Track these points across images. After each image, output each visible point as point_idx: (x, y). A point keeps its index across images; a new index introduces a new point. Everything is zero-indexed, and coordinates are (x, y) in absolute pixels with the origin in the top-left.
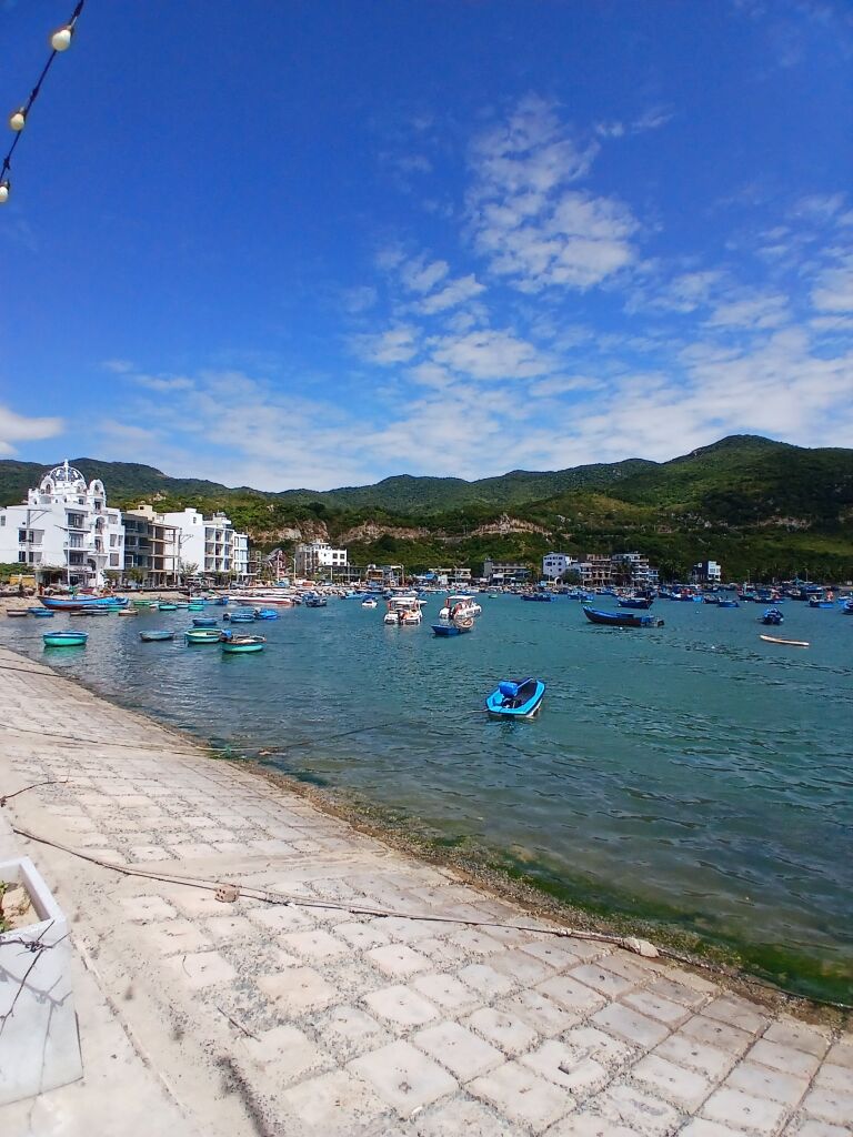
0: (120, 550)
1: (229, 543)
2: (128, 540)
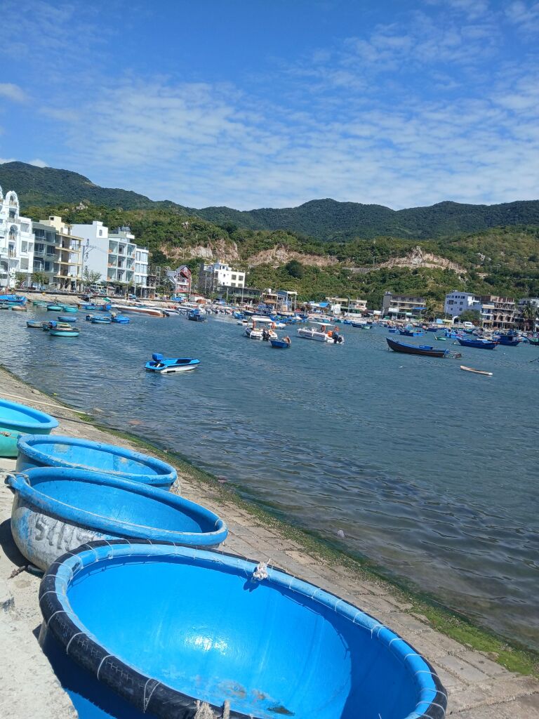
0: (31, 255)
1: (131, 257)
2: (38, 247)
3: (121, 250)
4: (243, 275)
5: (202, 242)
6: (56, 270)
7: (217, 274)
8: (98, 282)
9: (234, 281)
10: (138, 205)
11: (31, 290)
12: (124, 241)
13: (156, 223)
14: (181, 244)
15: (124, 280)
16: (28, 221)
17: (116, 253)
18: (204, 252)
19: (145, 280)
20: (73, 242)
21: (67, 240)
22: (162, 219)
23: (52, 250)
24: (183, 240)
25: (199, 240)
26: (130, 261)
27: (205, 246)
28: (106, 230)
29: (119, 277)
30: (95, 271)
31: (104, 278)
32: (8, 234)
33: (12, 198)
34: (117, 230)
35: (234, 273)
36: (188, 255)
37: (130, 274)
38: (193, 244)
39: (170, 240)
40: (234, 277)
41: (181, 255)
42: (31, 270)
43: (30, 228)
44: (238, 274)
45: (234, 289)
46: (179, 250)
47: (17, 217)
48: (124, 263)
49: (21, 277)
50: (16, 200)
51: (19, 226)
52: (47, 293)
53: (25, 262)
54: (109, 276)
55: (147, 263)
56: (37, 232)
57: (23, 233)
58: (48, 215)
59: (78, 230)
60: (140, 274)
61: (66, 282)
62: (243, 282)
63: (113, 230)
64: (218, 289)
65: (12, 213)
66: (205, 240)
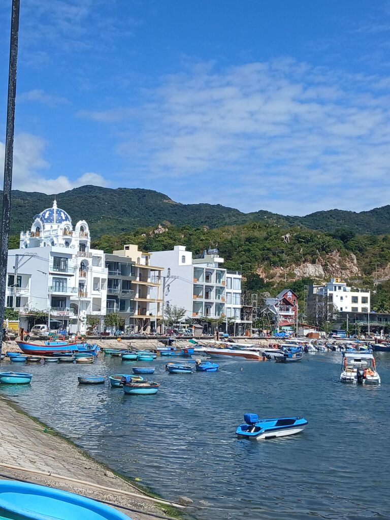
0: (103, 294)
1: (221, 285)
2: (111, 283)
3: (208, 278)
4: (368, 295)
5: (309, 257)
6: (133, 309)
7: (331, 296)
8: (183, 319)
9: (355, 305)
10: (227, 220)
11: (104, 336)
12: (212, 266)
13: (249, 240)
14: (282, 263)
15: (213, 315)
16: (100, 253)
17: (202, 282)
18: (312, 270)
19: (238, 313)
20: (152, 273)
21: (144, 273)
22: (256, 234)
23: (127, 285)
24: (284, 256)
25: (304, 255)
26: (220, 290)
27: (313, 262)
28: (189, 255)
29: (207, 312)
30: (179, 307)
31: (189, 315)
32: (78, 270)
33: (82, 229)
34: (203, 254)
35: (355, 294)
36: (292, 275)
37: (219, 307)
38: (297, 261)
39: (268, 259)
40: (355, 300)
41: (282, 276)
42: (104, 312)
43: (103, 262)
44: (360, 295)
45: (355, 316)
46: (279, 271)
47: (89, 250)
48: (213, 294)
49: (92, 321)
50: (87, 231)
51: (90, 260)
52: (123, 338)
53: (97, 302)
54: (195, 311)
55: (240, 291)
56: (110, 265)
57: (95, 268)
58: (123, 244)
59: (157, 258)
60: (232, 306)
61: (144, 323)
62: (368, 306)
63: (198, 254)
64: (334, 317)
65: (82, 246)
66: (313, 254)
